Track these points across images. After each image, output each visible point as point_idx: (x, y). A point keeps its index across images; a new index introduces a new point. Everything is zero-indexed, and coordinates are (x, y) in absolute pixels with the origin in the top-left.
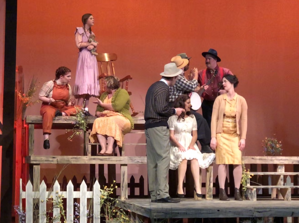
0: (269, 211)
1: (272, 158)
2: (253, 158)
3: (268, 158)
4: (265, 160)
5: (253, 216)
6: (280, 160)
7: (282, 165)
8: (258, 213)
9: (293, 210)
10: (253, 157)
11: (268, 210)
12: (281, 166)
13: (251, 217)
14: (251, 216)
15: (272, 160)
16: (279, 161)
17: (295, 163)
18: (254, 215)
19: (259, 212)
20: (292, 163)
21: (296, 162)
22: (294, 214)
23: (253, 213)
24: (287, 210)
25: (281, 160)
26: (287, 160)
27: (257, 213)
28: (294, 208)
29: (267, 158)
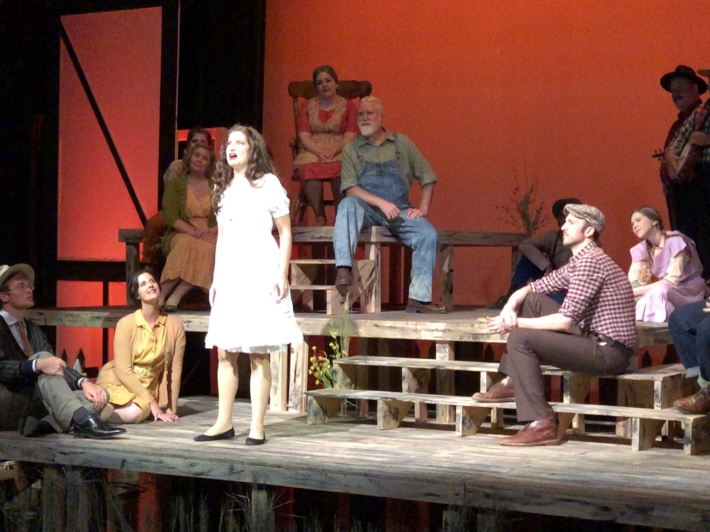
0: (81, 453)
1: (416, 325)
2: (376, 325)
3: (407, 324)
4: (402, 329)
5: (53, 461)
6: (433, 331)
7: (442, 342)
8: (63, 455)
9: (125, 456)
10: (377, 322)
11: (80, 450)
12: (441, 345)
13: (52, 463)
14: (50, 460)
15: (416, 331)
16: (431, 332)
17: (465, 339)
18: (56, 459)
19: (65, 454)
20: (461, 338)
21: (469, 337)
22: (125, 463)
23: (54, 456)
24: (113, 455)
25: (437, 330)
26: (450, 330)
27: (59, 454)
28: (127, 452)
29: (405, 326)
